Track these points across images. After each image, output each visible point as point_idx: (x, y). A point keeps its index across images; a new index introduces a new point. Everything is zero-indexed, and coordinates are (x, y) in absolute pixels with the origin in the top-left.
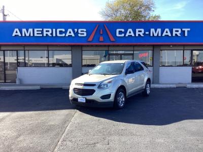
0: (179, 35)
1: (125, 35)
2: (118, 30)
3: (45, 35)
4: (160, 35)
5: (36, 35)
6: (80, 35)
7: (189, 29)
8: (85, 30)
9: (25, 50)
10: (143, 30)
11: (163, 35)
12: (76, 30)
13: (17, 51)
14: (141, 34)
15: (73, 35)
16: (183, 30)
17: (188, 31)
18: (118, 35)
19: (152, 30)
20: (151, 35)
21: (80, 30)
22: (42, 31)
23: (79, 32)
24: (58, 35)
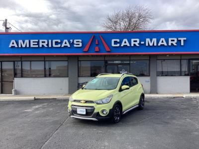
0: (175, 45)
1: (120, 45)
2: (113, 41)
3: (41, 46)
4: (155, 45)
5: (32, 46)
6: (75, 46)
7: (185, 39)
8: (80, 41)
9: (22, 61)
10: (138, 40)
11: (159, 45)
12: (71, 41)
13: (14, 62)
14: (137, 44)
15: (69, 46)
16: (179, 39)
17: (184, 40)
18: (113, 45)
19: (148, 40)
20: (147, 45)
21: (75, 41)
22: (38, 42)
23: (75, 42)
24: (54, 46)
